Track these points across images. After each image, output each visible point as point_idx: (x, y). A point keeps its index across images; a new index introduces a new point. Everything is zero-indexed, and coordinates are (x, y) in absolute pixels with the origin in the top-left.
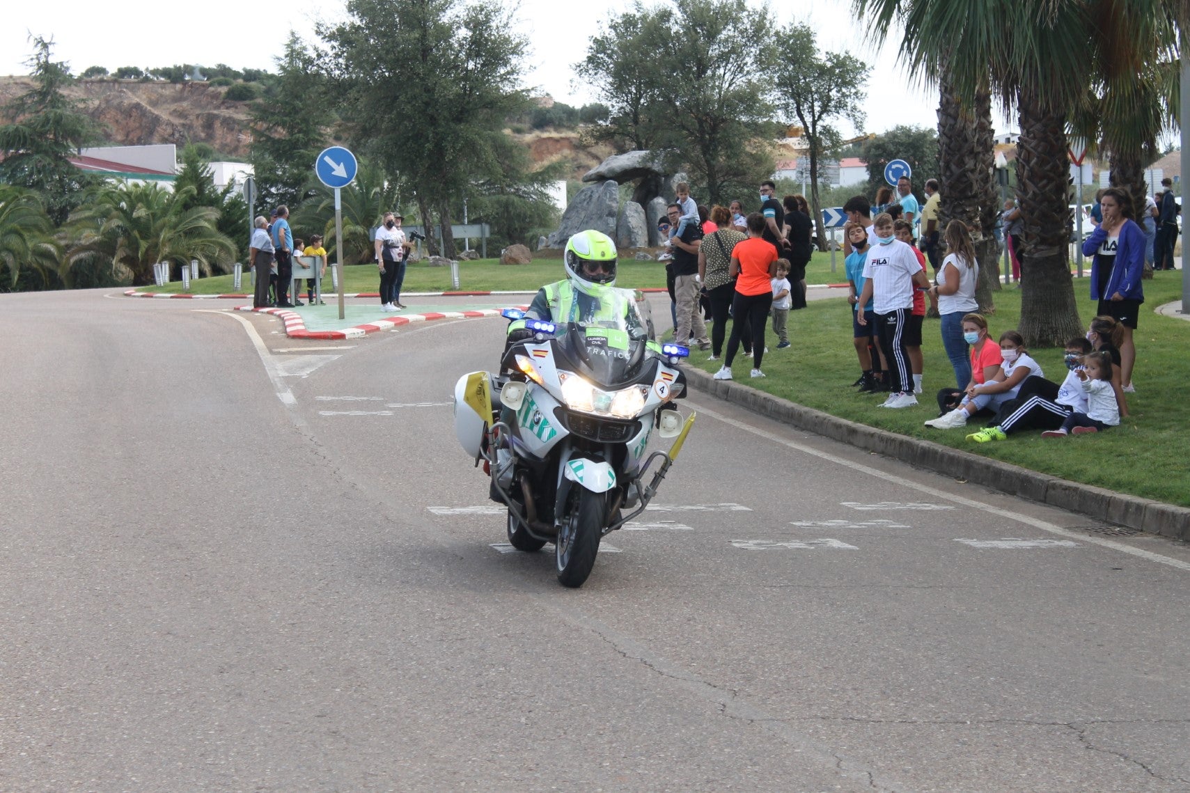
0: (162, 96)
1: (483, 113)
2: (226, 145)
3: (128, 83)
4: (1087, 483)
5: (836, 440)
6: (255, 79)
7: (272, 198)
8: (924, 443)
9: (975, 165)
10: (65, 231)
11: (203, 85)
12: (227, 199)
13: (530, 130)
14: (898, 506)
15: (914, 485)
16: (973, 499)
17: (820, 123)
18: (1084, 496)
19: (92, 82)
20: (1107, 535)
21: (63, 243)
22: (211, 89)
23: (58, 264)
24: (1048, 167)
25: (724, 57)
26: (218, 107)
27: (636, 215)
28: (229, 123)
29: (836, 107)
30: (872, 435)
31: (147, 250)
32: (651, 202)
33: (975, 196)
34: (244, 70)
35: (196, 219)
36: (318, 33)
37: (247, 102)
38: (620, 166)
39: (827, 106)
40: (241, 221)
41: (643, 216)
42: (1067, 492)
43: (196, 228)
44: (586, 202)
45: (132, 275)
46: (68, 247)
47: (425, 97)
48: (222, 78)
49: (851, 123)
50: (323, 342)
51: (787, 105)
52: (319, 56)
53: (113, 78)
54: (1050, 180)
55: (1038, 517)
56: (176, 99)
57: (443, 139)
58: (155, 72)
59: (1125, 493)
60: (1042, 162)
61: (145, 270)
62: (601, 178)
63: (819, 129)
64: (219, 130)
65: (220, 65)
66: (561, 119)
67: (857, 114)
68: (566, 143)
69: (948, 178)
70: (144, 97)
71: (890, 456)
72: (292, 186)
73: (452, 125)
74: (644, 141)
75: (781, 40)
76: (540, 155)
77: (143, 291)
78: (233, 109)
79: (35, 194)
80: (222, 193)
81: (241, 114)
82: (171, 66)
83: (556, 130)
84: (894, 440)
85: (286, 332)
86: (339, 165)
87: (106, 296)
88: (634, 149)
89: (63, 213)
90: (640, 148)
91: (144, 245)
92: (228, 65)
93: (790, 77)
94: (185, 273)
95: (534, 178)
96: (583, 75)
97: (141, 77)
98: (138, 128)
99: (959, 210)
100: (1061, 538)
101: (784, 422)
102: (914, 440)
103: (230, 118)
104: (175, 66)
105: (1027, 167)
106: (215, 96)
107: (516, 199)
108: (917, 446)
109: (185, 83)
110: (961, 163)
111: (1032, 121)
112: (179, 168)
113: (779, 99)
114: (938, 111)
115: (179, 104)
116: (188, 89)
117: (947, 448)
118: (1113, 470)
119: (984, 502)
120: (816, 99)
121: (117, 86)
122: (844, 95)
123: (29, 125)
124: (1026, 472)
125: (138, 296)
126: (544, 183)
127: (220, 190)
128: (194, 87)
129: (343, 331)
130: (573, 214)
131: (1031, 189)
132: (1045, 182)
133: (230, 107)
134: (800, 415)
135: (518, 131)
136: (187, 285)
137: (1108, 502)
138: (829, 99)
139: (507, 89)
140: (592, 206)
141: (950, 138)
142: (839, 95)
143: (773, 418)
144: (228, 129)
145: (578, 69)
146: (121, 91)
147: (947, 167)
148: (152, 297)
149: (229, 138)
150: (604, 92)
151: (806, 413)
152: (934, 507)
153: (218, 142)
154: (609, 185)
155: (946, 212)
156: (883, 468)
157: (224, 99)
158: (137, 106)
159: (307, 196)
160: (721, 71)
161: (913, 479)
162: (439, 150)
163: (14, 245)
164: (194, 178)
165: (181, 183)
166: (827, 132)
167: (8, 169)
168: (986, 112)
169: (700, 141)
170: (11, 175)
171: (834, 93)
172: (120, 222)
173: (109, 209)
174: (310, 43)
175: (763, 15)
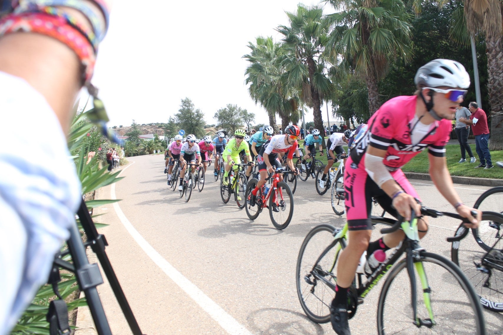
0: (149, 128)
1: (199, 125)
3: (144, 126)
6: (162, 124)
10: (139, 147)
11: (155, 126)
12: (162, 141)
13: (204, 128)
21: (138, 149)
23: (138, 152)
25: (235, 114)
26: (157, 129)
28: (159, 131)
29: (251, 121)
35: (158, 144)
36: (174, 115)
40: (164, 144)
45: (149, 153)
49: (254, 123)
53: (142, 125)
56: (151, 128)
58: (147, 124)
61: (151, 152)
65: (157, 123)
68: (209, 130)
70: (146, 128)
73: (196, 127)
74: (224, 127)
75: (243, 111)
76: (206, 132)
79: (134, 142)
81: (161, 129)
82: (150, 123)
83: (208, 128)
87: (146, 156)
88: (222, 129)
89: (138, 145)
91: (151, 148)
93: (244, 117)
94: (158, 151)
98: (145, 132)
106: (157, 127)
112: (154, 138)
113: (243, 120)
114: (269, 118)
120: (248, 120)
121: (142, 127)
123: (132, 132)
128: (153, 126)
133: (159, 128)
136: (158, 153)
139: (201, 122)
141: (271, 122)
145: (213, 118)
148: (153, 155)
150: (217, 121)
158: (145, 130)
160: (235, 116)
163: (131, 150)
164: (157, 138)
165: (155, 139)
166: (250, 124)
167: (129, 139)
168: (275, 118)
169: (232, 127)
170: (130, 140)
171: (251, 119)
172: (147, 145)
173: (145, 144)
174: (173, 117)
175: (240, 108)
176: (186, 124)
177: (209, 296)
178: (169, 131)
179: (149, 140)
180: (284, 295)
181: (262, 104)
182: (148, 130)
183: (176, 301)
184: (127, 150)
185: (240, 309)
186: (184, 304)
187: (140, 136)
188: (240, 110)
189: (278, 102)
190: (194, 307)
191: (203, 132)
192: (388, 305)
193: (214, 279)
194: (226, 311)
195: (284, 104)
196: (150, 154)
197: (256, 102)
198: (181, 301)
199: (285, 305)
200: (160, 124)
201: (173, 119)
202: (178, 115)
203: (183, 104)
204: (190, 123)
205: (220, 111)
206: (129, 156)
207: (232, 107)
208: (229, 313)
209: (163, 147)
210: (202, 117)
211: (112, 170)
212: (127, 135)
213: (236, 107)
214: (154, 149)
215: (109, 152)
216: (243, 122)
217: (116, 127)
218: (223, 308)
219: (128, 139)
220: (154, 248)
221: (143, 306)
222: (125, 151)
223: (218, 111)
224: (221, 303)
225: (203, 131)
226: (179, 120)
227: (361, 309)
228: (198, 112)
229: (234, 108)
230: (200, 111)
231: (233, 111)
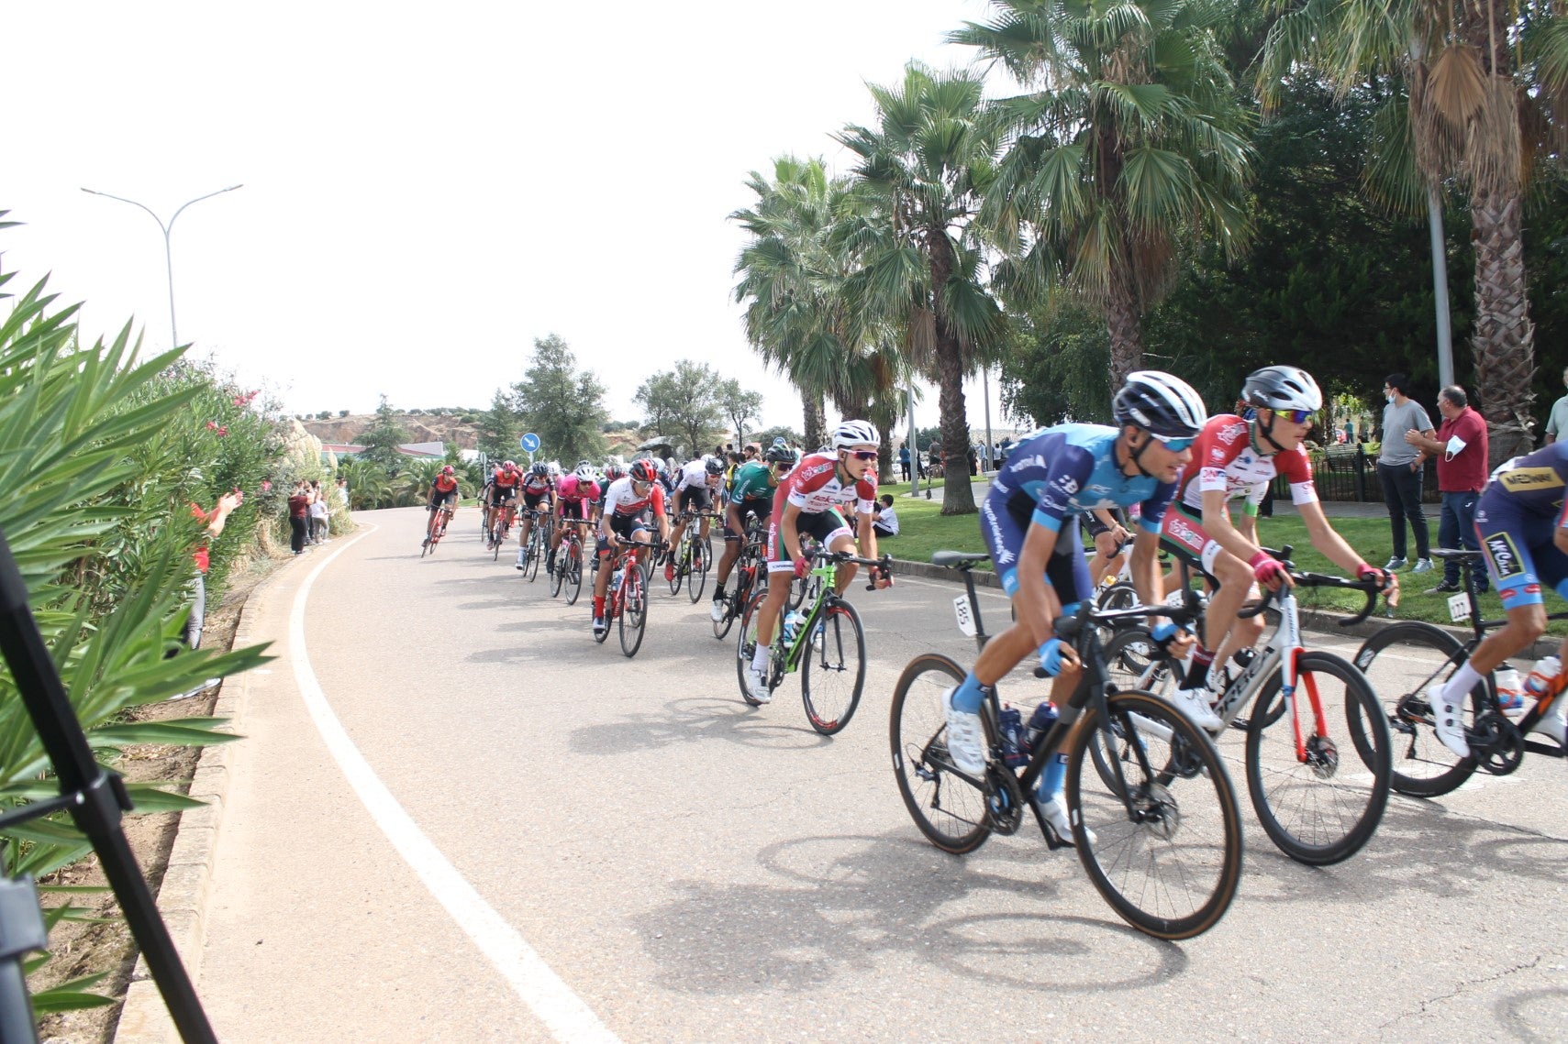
0: (431, 421)
1: (588, 421)
2: (463, 443)
3: (415, 416)
6: (474, 413)
10: (395, 481)
11: (450, 416)
12: (469, 467)
13: (604, 432)
17: (743, 423)
19: (400, 416)
21: (394, 487)
22: (454, 418)
23: (392, 496)
25: (700, 394)
26: (458, 426)
28: (462, 433)
29: (750, 415)
34: (469, 409)
36: (511, 387)
37: (471, 423)
38: (652, 444)
39: (746, 415)
46: (396, 488)
47: (563, 414)
48: (459, 412)
49: (757, 422)
51: (727, 415)
52: (512, 397)
53: (409, 414)
56: (437, 424)
57: (571, 433)
58: (428, 411)
62: (644, 449)
63: (743, 425)
64: (459, 437)
65: (457, 407)
66: (617, 427)
67: (760, 419)
68: (620, 438)
69: (808, 438)
70: (423, 422)
73: (576, 427)
74: (662, 432)
75: (725, 385)
76: (610, 443)
78: (465, 427)
79: (381, 464)
81: (468, 429)
82: (435, 407)
83: (615, 432)
86: (531, 441)
88: (657, 436)
89: (394, 474)
90: (660, 435)
92: (462, 407)
93: (729, 401)
96: (634, 404)
97: (421, 413)
98: (419, 436)
103: (463, 431)
104: (437, 408)
106: (456, 421)
109: (442, 416)
110: (815, 433)
111: (847, 411)
112: (444, 454)
113: (724, 412)
115: (439, 425)
116: (443, 418)
120: (741, 412)
121: (410, 418)
122: (753, 409)
123: (377, 433)
126: (615, 454)
127: (466, 462)
128: (445, 418)
133: (463, 426)
135: (600, 433)
138: (747, 411)
139: (595, 412)
144: (463, 436)
146: (412, 420)
149: (464, 440)
150: (644, 411)
153: (459, 442)
157: (460, 422)
158: (419, 427)
160: (699, 399)
162: (570, 438)
163: (372, 488)
164: (453, 457)
166: (746, 426)
167: (367, 454)
168: (823, 412)
169: (690, 431)
170: (370, 457)
171: (749, 409)
172: (422, 476)
173: (416, 471)
174: (508, 392)
175: (717, 374)
176: (546, 414)
177: (556, 969)
178: (493, 435)
179: (429, 460)
180: (790, 975)
181: (781, 365)
182: (428, 429)
183: (449, 980)
184: (359, 487)
185: (646, 1014)
186: (473, 991)
187: (403, 446)
188: (715, 379)
189: (833, 363)
190: (503, 1000)
191: (599, 443)
192: (1116, 1019)
193: (577, 911)
194: (601, 1018)
195: (850, 369)
197: (767, 357)
198: (465, 980)
199: (790, 1007)
200: (466, 411)
201: (507, 400)
202: (521, 387)
203: (542, 353)
204: (558, 414)
205: (655, 379)
206: (363, 508)
207: (690, 371)
208: (610, 1025)
209: (471, 485)
210: (599, 397)
211: (305, 549)
212: (360, 440)
213: (706, 370)
215: (297, 492)
217: (330, 414)
218: (594, 1008)
219: (362, 455)
220: (403, 804)
221: (339, 992)
222: (353, 490)
223: (648, 381)
224: (591, 991)
225: (599, 440)
226: (524, 403)
227: (1028, 1031)
228: (586, 380)
229: (699, 374)
230: (594, 379)
231: (694, 383)
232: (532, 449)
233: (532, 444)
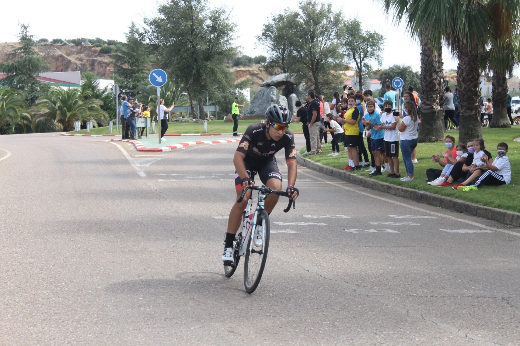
0: (72, 51)
1: (216, 56)
2: (100, 73)
3: (57, 46)
4: (495, 207)
5: (382, 192)
6: (112, 44)
7: (123, 94)
8: (422, 192)
9: (437, 77)
10: (33, 108)
11: (90, 47)
12: (104, 96)
13: (233, 67)
14: (413, 217)
15: (419, 209)
16: (445, 214)
17: (363, 62)
18: (494, 212)
19: (42, 45)
20: (505, 228)
21: (33, 113)
22: (93, 48)
23: (31, 122)
24: (471, 76)
25: (322, 33)
26: (96, 56)
27: (283, 101)
28: (100, 63)
29: (370, 55)
30: (398, 189)
31: (70, 116)
32: (290, 96)
33: (437, 90)
34: (108, 40)
35: (91, 104)
36: (145, 22)
37: (109, 54)
38: (276, 80)
39: (366, 54)
40: (110, 104)
41: (286, 101)
42: (486, 211)
43: (91, 107)
44: (261, 96)
45: (62, 127)
46: (35, 115)
47: (192, 50)
48: (98, 44)
49: (376, 62)
50: (153, 153)
51: (349, 54)
52: (146, 32)
53: (51, 43)
54: (472, 82)
55: (474, 221)
56: (78, 53)
57: (200, 68)
58: (69, 41)
59: (511, 211)
60: (468, 75)
61: (68, 125)
62: (268, 85)
63: (363, 64)
64: (96, 67)
65: (97, 38)
66: (246, 62)
67: (379, 58)
68: (247, 72)
69: (425, 82)
70: (64, 52)
71: (406, 197)
72: (132, 89)
73: (205, 62)
74: (286, 69)
75: (345, 25)
76: (238, 77)
77: (69, 133)
78: (103, 57)
79: (21, 91)
80: (102, 92)
81: (106, 59)
83: (243, 67)
84: (408, 191)
85: (136, 149)
86: (159, 77)
87: (53, 135)
88: (282, 73)
89: (33, 100)
90: (285, 72)
91: (68, 114)
92: (101, 38)
93: (351, 42)
94: (88, 126)
95: (237, 86)
96: (260, 41)
97: (63, 43)
98: (61, 65)
99: (430, 96)
100: (485, 229)
101: (358, 185)
102: (417, 191)
103: (101, 61)
104: (78, 39)
105: (461, 77)
106: (95, 52)
107: (229, 95)
108: (419, 193)
109: (82, 46)
110: (431, 76)
111: (464, 57)
112: (82, 82)
113: (345, 51)
114: (421, 53)
115: (79, 55)
116: (83, 49)
117: (432, 194)
118: (505, 202)
119: (450, 215)
120: (362, 52)
121: (52, 47)
122: (374, 50)
123: (18, 62)
124: (467, 203)
125: (67, 136)
126: (241, 88)
127: (101, 91)
128: (85, 48)
129: (161, 148)
130: (256, 101)
131: (463, 86)
132: (469, 83)
133: (102, 56)
134: (366, 181)
135: (228, 67)
136: (89, 131)
137: (505, 215)
138: (367, 52)
139: (226, 47)
140: (264, 97)
141: (426, 65)
142: (372, 50)
143: (353, 183)
144: (101, 66)
145: (258, 38)
146: (54, 49)
147: (425, 77)
148: (73, 136)
149: (101, 70)
150: (269, 48)
151: (368, 180)
152: (428, 217)
153: (96, 71)
154: (272, 88)
155: (424, 97)
156: (404, 203)
157: (99, 53)
158: (61, 56)
159: (138, 93)
160: (321, 39)
161: (418, 206)
162: (198, 74)
163: (12, 114)
164: (89, 86)
165: (84, 87)
166: (366, 66)
167: (8, 81)
168: (440, 55)
169: (312, 69)
170: (11, 83)
171: (369, 49)
172: (58, 104)
173: (53, 99)
174: (141, 27)
175: (338, 15)
176: (176, 49)
178: (126, 66)
179: (65, 88)
181: (401, 12)
182: (69, 58)
187: (42, 74)
188: (337, 22)
189: (451, 10)
195: (469, 18)
196: (65, 130)
200: (104, 43)
201: (141, 35)
202: (155, 23)
204: (188, 50)
205: (281, 18)
207: (314, 12)
209: (105, 113)
210: (227, 35)
213: (329, 11)
214: (80, 115)
216: (346, 59)
219: (4, 82)
223: (274, 20)
225: (226, 75)
226: (157, 38)
228: (215, 18)
229: (322, 15)
230: (222, 17)
231: (317, 23)
232: (159, 84)
233: (160, 79)
